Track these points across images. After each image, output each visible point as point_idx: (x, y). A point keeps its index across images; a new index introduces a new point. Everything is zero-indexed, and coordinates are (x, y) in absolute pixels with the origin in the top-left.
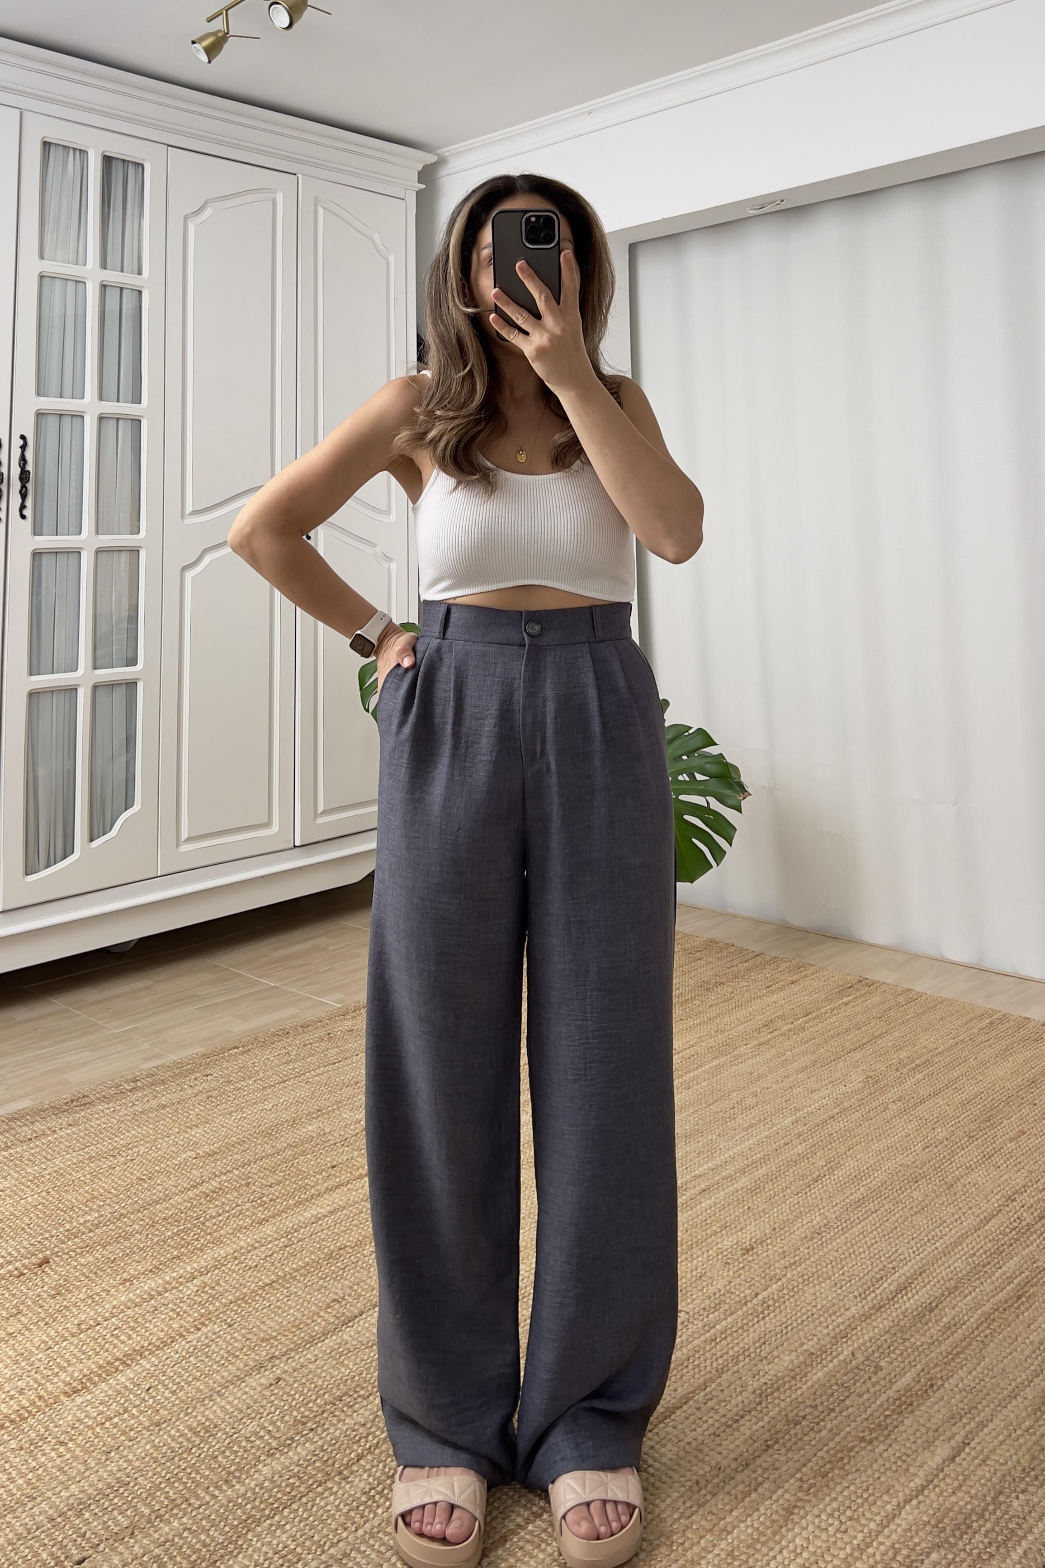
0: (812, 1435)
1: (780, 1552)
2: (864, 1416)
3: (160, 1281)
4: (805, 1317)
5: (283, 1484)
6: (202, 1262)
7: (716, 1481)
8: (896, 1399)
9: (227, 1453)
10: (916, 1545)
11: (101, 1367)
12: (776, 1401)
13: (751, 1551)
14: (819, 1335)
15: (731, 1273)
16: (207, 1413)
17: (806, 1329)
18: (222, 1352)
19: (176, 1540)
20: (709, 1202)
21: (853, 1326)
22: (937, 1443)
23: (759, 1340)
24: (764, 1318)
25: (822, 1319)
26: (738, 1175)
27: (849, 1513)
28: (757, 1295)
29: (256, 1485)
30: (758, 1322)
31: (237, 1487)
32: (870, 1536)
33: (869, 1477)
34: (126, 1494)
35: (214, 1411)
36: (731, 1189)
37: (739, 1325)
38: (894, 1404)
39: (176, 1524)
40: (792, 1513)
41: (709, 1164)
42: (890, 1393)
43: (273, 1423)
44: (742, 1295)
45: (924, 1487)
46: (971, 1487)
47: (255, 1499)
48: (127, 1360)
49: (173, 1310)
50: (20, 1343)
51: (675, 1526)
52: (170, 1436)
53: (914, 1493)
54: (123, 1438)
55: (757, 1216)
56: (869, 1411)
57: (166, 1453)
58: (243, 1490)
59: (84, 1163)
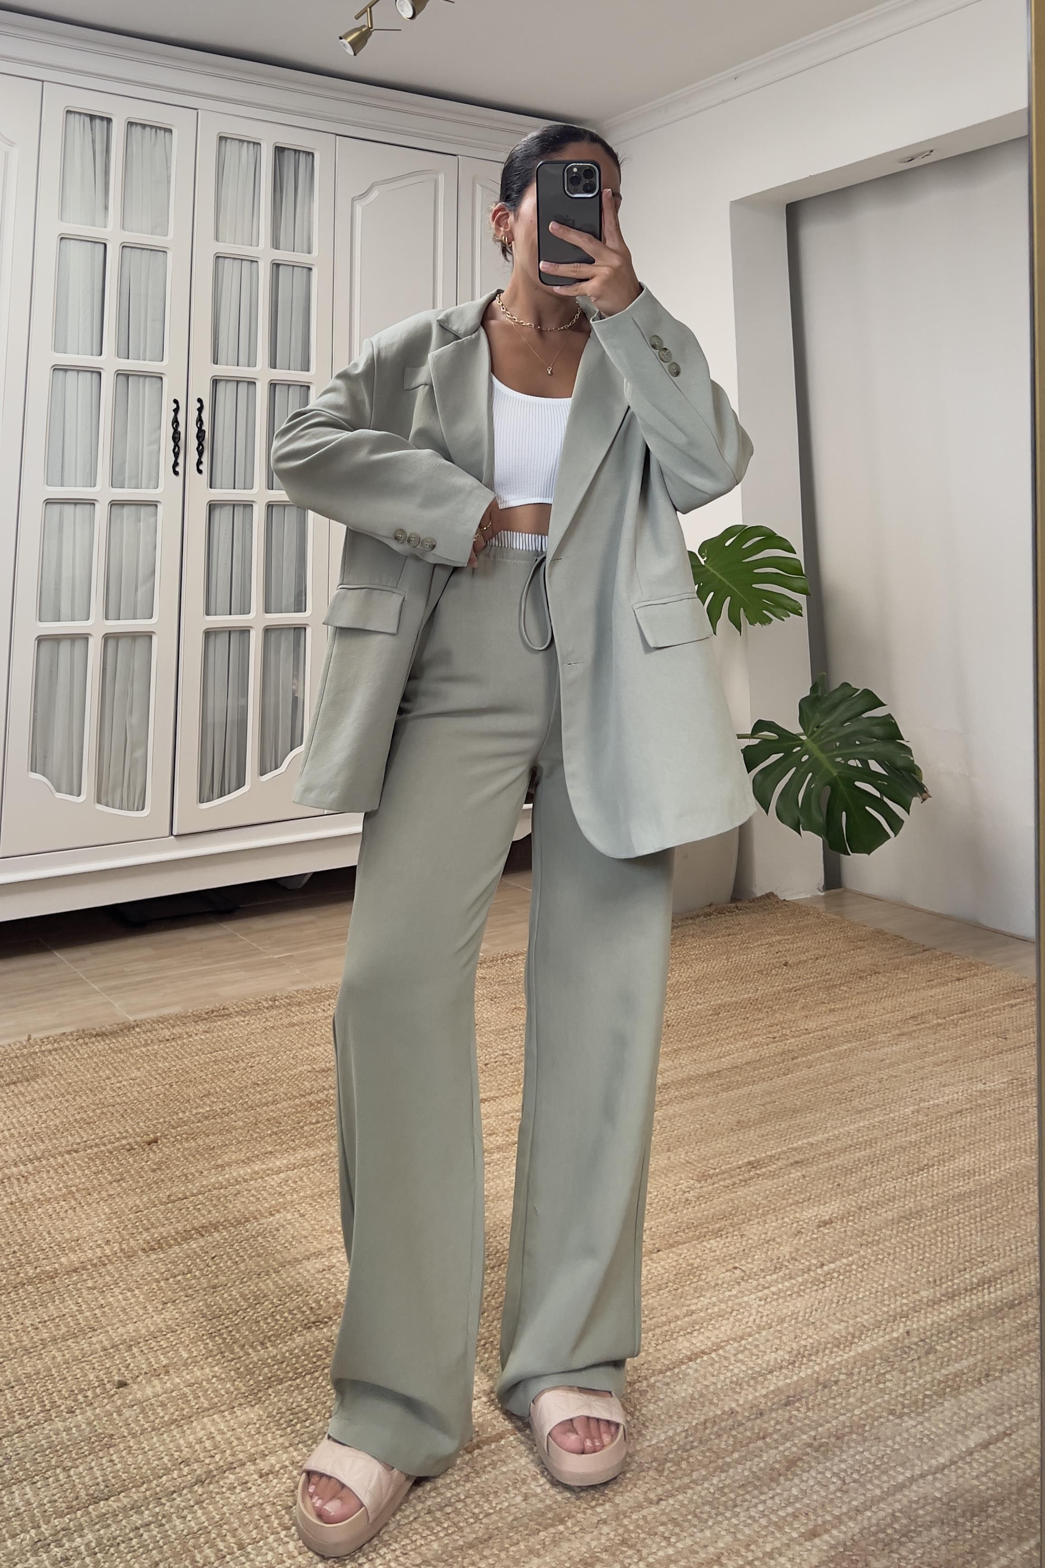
0: (840, 1400)
1: (772, 1498)
2: (901, 1392)
3: (249, 1171)
4: (867, 1293)
5: (312, 1354)
6: (292, 1160)
7: (723, 1424)
8: (943, 1382)
9: (269, 1320)
10: (918, 1516)
11: (177, 1233)
12: (811, 1363)
13: (742, 1492)
14: (878, 1311)
15: (802, 1242)
16: (260, 1284)
17: (865, 1304)
18: (288, 1236)
19: (204, 1383)
20: (799, 1174)
21: (917, 1308)
22: (975, 1429)
23: (812, 1306)
24: (824, 1287)
25: (886, 1297)
26: (837, 1153)
27: (855, 1476)
28: (822, 1265)
29: (287, 1351)
30: (817, 1290)
31: (271, 1349)
32: (872, 1501)
33: (887, 1446)
34: (172, 1339)
35: (268, 1285)
36: (826, 1165)
37: (796, 1289)
38: (939, 1384)
39: (207, 1370)
40: (796, 1466)
41: (810, 1139)
42: (937, 1375)
43: (318, 1302)
44: (807, 1263)
45: (945, 1467)
46: (998, 1475)
47: (283, 1362)
48: (202, 1231)
49: (253, 1196)
50: (116, 1203)
51: (671, 1456)
52: (222, 1298)
53: (932, 1470)
54: (182, 1293)
55: (846, 1194)
56: (908, 1388)
57: (215, 1311)
58: (275, 1352)
59: (208, 1065)
